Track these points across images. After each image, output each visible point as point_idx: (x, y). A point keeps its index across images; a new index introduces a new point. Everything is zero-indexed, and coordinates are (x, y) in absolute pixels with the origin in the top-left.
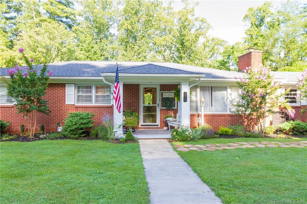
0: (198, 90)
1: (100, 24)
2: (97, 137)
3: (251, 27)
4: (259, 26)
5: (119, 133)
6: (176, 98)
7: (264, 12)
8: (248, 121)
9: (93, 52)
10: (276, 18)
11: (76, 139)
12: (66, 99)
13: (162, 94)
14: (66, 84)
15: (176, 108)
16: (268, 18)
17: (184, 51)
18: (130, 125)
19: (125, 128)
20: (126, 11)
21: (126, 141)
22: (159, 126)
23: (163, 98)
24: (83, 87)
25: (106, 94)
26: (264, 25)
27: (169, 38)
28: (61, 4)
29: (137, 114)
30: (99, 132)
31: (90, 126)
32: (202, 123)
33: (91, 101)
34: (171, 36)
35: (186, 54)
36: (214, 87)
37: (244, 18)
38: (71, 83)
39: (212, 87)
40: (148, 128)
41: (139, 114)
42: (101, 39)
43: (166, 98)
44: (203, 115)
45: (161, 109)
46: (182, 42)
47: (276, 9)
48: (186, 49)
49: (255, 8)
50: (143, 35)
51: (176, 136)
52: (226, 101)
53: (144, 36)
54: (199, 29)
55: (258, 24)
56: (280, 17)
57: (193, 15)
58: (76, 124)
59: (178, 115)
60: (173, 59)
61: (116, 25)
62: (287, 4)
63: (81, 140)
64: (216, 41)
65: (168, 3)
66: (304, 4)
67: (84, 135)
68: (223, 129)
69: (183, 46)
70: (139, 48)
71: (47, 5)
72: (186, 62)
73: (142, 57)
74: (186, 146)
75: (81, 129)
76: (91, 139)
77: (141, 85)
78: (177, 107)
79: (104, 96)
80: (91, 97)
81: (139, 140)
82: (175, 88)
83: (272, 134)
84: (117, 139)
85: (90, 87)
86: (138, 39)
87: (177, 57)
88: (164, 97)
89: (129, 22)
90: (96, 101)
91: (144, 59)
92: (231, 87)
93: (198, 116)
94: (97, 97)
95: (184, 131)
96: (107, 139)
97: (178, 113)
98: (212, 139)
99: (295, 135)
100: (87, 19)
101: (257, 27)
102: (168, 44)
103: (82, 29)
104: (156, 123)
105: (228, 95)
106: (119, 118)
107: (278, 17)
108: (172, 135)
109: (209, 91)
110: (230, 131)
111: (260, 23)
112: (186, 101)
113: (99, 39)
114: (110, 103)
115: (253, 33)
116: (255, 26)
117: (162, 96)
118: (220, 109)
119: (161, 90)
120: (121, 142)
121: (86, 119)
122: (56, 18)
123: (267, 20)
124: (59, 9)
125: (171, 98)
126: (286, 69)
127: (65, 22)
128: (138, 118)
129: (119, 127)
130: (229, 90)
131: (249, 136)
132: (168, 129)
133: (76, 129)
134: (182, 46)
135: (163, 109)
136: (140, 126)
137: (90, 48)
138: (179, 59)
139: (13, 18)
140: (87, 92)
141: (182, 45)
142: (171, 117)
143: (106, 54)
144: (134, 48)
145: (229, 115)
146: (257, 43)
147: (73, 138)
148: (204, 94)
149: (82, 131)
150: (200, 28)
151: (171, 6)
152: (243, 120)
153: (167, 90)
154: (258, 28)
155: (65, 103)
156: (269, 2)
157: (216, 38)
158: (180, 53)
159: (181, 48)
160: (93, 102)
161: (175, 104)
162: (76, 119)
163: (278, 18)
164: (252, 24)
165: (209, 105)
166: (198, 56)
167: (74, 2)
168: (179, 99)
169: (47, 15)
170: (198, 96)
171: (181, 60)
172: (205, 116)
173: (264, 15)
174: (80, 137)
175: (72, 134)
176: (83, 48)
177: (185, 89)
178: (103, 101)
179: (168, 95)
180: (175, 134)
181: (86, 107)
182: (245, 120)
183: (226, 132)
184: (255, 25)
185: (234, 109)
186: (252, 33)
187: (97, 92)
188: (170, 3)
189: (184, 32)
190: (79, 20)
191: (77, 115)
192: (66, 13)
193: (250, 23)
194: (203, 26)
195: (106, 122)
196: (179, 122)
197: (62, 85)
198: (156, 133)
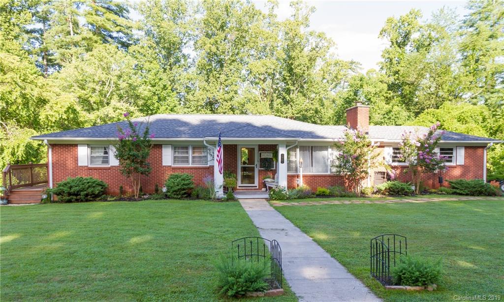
0: (298, 150)
1: (170, 42)
2: (198, 197)
3: (391, 47)
4: (403, 45)
5: (220, 194)
6: (274, 159)
7: (409, 25)
8: (349, 182)
9: (162, 86)
10: (426, 34)
11: (179, 199)
12: (163, 160)
13: (260, 155)
14: (163, 146)
15: (274, 168)
16: (415, 33)
17: (293, 82)
18: (230, 186)
19: (225, 189)
20: (207, 23)
21: (228, 200)
22: (257, 188)
23: (262, 159)
24: (179, 148)
25: (203, 155)
26: (409, 43)
27: (271, 63)
28: (110, 13)
29: (235, 175)
30: (200, 192)
31: (192, 186)
32: (301, 183)
33: (188, 162)
34: (274, 60)
35: (296, 86)
36: (314, 147)
37: (381, 34)
38: (168, 143)
39: (312, 147)
40: (246, 189)
41: (236, 175)
42: (170, 65)
43: (264, 158)
44: (301, 176)
45: (259, 170)
46: (289, 68)
47: (425, 22)
48: (295, 78)
49: (397, 18)
50: (233, 58)
51: (273, 196)
52: (326, 161)
53: (233, 61)
54: (314, 49)
55: (400, 42)
56: (432, 32)
57: (307, 26)
58: (178, 185)
59: (276, 176)
60: (277, 92)
61: (192, 43)
62: (440, 15)
63: (184, 200)
64: (341, 65)
65: (269, 9)
66: (464, 16)
67: (186, 195)
68: (320, 189)
69: (291, 74)
70: (226, 79)
71: (92, 15)
72: (295, 97)
73: (232, 91)
74: (281, 203)
75: (184, 189)
76: (192, 199)
77: (239, 145)
78: (276, 167)
79: (200, 157)
80: (187, 157)
81: (239, 200)
82: (273, 148)
83: (370, 195)
84: (218, 199)
85: (187, 148)
86: (225, 65)
87: (284, 90)
88: (262, 157)
89: (212, 40)
90: (193, 162)
91: (234, 95)
92: (332, 147)
93: (298, 177)
94: (193, 157)
95: (280, 191)
96: (210, 198)
97: (276, 174)
98: (308, 199)
99: (391, 195)
100: (148, 33)
101: (399, 46)
102: (269, 71)
103: (143, 49)
104: (254, 184)
105: (329, 154)
106: (219, 179)
107: (428, 32)
108: (270, 194)
109: (309, 151)
110: (328, 191)
111: (404, 41)
112: (283, 163)
113: (169, 64)
114: (207, 164)
115: (393, 56)
116: (396, 46)
117: (260, 157)
118: (320, 169)
119: (259, 151)
120: (222, 201)
121: (187, 180)
122: (103, 32)
123: (415, 36)
124: (109, 20)
125: (270, 158)
126: (429, 112)
127: (116, 38)
128: (237, 179)
129: (220, 188)
130: (330, 150)
131: (344, 196)
132: (267, 190)
133: (179, 189)
134: (289, 75)
135: (262, 170)
136: (238, 188)
137: (157, 81)
138: (285, 93)
139: (37, 31)
140: (183, 153)
141: (289, 73)
142: (270, 178)
143: (178, 88)
144: (219, 77)
145: (329, 176)
146: (399, 71)
147: (176, 199)
148: (303, 154)
149: (184, 191)
150: (317, 47)
151: (274, 13)
152: (344, 181)
153: (266, 151)
154: (400, 48)
155: (161, 164)
156: (416, 10)
157: (340, 62)
158: (287, 83)
159: (289, 76)
160: (190, 163)
161: (273, 164)
162: (178, 180)
163: (430, 34)
164: (392, 41)
165: (309, 165)
166: (314, 88)
167: (129, 8)
168: (277, 160)
169: (88, 27)
170: (297, 157)
171: (289, 95)
172: (304, 176)
173: (409, 29)
174: (182, 197)
175: (175, 195)
176: (147, 81)
177: (282, 151)
178: (199, 162)
179: (268, 155)
180: (272, 193)
181: (183, 169)
182: (347, 181)
183: (324, 192)
184: (397, 44)
185: (334, 170)
186: (391, 56)
187: (193, 153)
188: (272, 8)
189: (293, 54)
190: (137, 34)
191: (177, 177)
192: (119, 27)
193: (389, 40)
194: (320, 45)
195: (208, 183)
196: (277, 183)
197: (159, 146)
198: (255, 194)
